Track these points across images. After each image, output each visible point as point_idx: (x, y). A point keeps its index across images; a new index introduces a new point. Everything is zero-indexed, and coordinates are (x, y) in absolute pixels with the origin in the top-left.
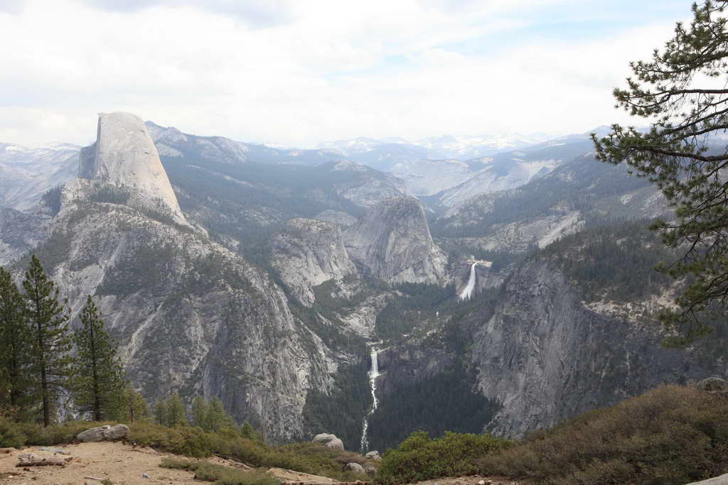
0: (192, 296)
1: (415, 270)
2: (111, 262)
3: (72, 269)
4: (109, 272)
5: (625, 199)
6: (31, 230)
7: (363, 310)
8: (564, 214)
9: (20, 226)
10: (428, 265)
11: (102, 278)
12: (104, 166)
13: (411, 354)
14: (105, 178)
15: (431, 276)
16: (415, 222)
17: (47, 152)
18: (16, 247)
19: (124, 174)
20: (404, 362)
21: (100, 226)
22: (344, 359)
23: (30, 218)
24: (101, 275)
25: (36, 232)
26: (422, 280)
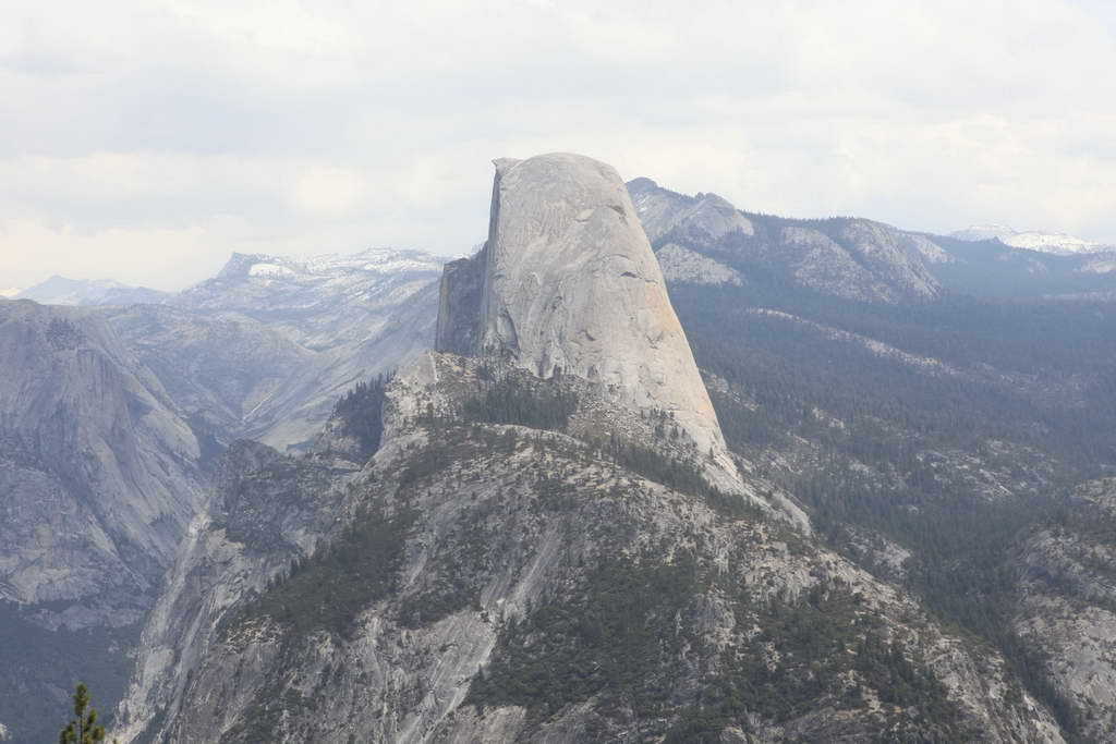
2: (514, 605)
3: (405, 621)
4: (508, 634)
9: (273, 493)
11: (488, 653)
12: (507, 316)
14: (509, 349)
17: (355, 277)
18: (259, 552)
19: (561, 338)
23: (300, 468)
24: (486, 643)
25: (314, 510)
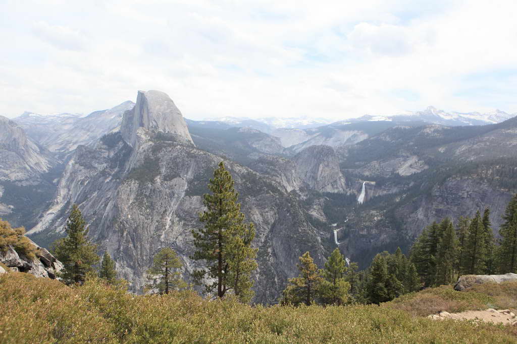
0: (249, 197)
1: (332, 185)
2: (190, 175)
3: (165, 179)
4: (190, 182)
5: (442, 150)
6: (96, 159)
7: (315, 207)
8: (408, 157)
9: (89, 156)
10: (339, 183)
11: (186, 186)
12: (155, 121)
13: (368, 230)
14: (156, 127)
15: (341, 189)
16: (332, 159)
17: (55, 117)
19: (168, 125)
20: (363, 236)
21: (175, 154)
22: (322, 235)
23: (95, 151)
24: (185, 184)
25: (99, 160)
26: (336, 191)
